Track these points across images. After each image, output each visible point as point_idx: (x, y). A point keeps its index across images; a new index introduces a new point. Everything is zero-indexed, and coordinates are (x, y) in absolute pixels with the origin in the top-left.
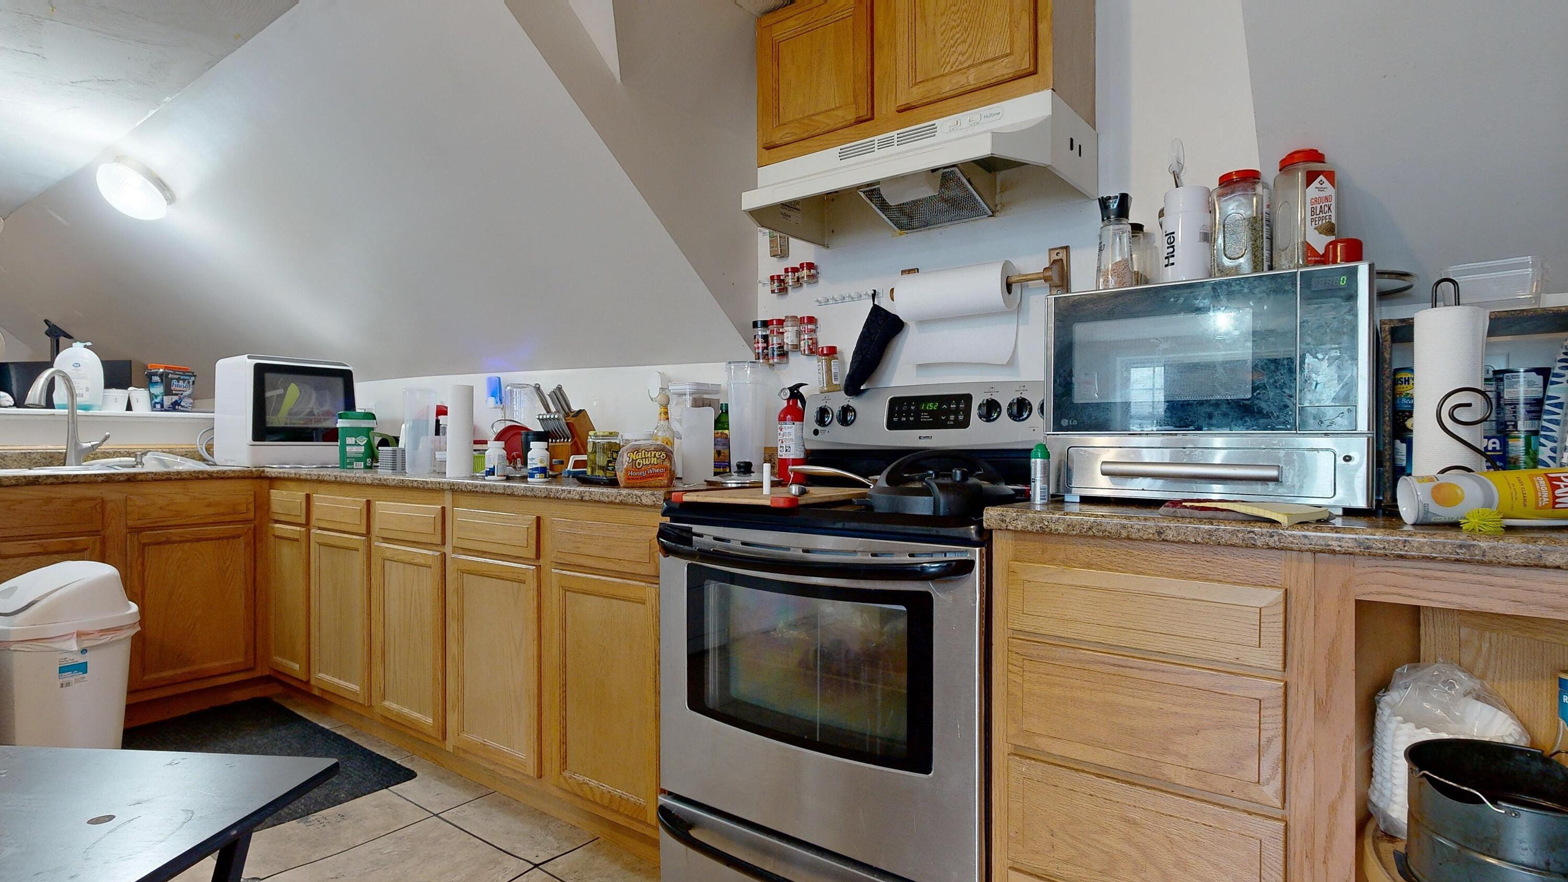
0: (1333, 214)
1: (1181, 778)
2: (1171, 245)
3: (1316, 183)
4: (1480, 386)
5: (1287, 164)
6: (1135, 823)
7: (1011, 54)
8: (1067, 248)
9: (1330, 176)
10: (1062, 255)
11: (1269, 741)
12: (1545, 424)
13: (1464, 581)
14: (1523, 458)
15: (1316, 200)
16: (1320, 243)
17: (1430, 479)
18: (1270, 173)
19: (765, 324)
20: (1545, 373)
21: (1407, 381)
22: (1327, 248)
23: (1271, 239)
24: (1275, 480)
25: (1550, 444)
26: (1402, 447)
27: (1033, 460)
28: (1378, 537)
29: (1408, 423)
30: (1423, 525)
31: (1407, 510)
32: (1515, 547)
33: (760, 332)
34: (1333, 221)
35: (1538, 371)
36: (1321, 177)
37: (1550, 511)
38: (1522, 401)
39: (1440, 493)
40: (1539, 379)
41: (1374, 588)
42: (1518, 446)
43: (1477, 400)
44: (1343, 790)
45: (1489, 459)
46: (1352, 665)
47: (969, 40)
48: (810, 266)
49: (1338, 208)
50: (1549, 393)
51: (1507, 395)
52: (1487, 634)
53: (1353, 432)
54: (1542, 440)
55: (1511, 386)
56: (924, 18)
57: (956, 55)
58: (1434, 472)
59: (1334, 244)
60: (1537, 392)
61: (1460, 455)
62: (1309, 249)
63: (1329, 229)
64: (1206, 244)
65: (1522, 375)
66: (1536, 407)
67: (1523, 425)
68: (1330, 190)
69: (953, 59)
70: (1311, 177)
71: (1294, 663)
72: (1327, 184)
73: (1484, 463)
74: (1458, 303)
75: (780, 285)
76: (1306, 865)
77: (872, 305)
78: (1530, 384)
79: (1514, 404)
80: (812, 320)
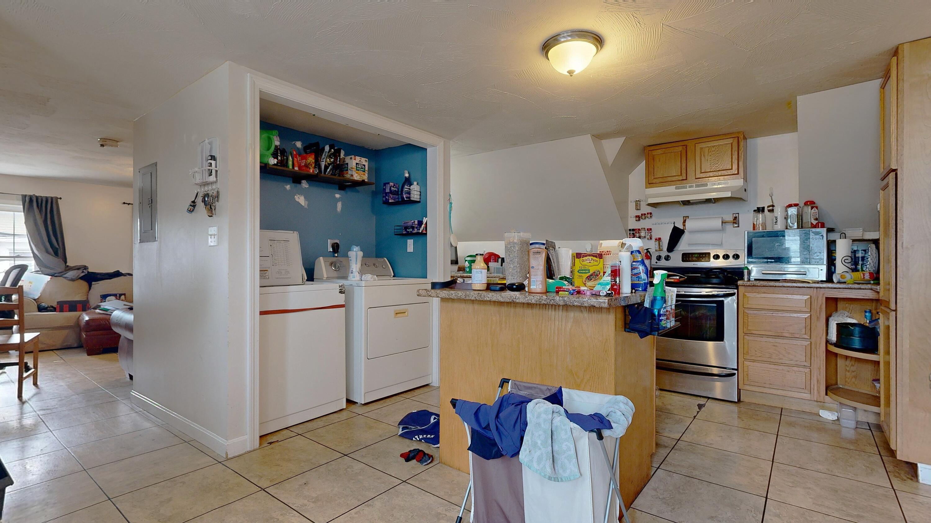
0: (817, 216)
1: (787, 335)
2: (776, 220)
3: (813, 209)
4: (850, 256)
5: (806, 204)
6: (777, 346)
7: (732, 169)
8: (738, 213)
9: (817, 207)
10: (737, 215)
11: (807, 326)
12: (865, 262)
13: (847, 292)
14: (860, 270)
15: (814, 213)
16: (815, 222)
17: (840, 274)
18: (802, 205)
19: (633, 230)
20: (865, 251)
21: (834, 253)
22: (816, 224)
23: (802, 219)
24: (805, 274)
25: (866, 267)
26: (833, 268)
27: (744, 270)
28: (830, 285)
29: (835, 262)
30: (839, 282)
31: (835, 280)
32: (856, 286)
33: (632, 232)
34: (817, 217)
35: (864, 250)
36: (815, 208)
37: (863, 280)
38: (860, 257)
39: (842, 276)
40: (864, 252)
41: (829, 295)
42: (859, 267)
43: (850, 258)
44: (823, 333)
45: (852, 270)
46: (825, 310)
47: (719, 164)
48: (651, 213)
49: (818, 214)
50: (866, 256)
51: (857, 255)
52: (852, 305)
53: (823, 264)
54: (864, 266)
55: (858, 254)
56: (704, 156)
57: (714, 167)
58: (841, 272)
59: (818, 223)
60: (863, 255)
61: (846, 269)
62: (812, 224)
63: (816, 219)
64: (785, 220)
65: (860, 251)
66: (863, 258)
67: (860, 262)
68: (817, 211)
69: (713, 168)
70: (812, 208)
71: (812, 310)
72: (816, 209)
73: (851, 271)
74: (845, 238)
75: (638, 218)
76: (815, 350)
77: (673, 226)
78: (862, 253)
79: (858, 257)
80: (651, 229)
